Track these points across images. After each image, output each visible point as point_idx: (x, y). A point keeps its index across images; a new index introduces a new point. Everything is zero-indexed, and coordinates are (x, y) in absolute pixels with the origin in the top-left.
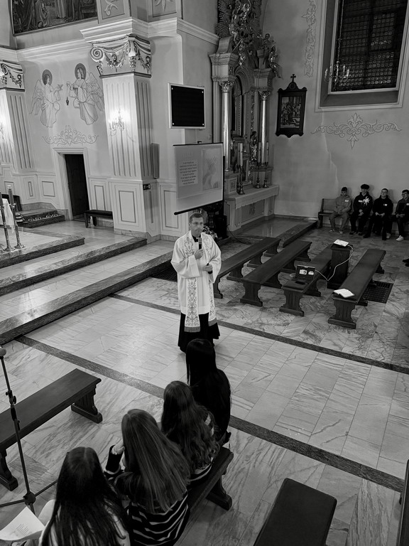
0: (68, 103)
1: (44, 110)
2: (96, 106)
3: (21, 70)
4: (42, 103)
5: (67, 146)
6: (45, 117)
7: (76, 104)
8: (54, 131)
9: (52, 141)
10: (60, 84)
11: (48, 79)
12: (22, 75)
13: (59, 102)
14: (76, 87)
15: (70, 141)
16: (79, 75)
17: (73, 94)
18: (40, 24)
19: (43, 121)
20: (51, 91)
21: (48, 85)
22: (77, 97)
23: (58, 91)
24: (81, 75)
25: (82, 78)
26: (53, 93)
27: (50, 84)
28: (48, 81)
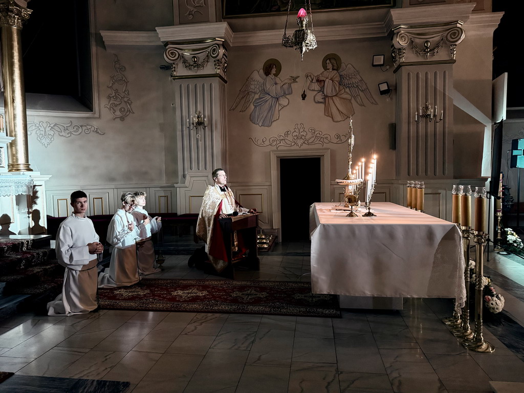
0: (304, 98)
1: (258, 106)
2: (353, 101)
5: (295, 147)
7: (319, 97)
9: (267, 143)
10: (294, 75)
11: (274, 69)
13: (287, 96)
14: (321, 78)
15: (300, 142)
16: (330, 66)
17: (316, 86)
18: (275, 7)
19: (255, 119)
20: (276, 84)
21: (271, 76)
22: (322, 90)
23: (290, 85)
24: (333, 66)
25: (333, 69)
26: (279, 87)
27: (276, 75)
28: (274, 71)
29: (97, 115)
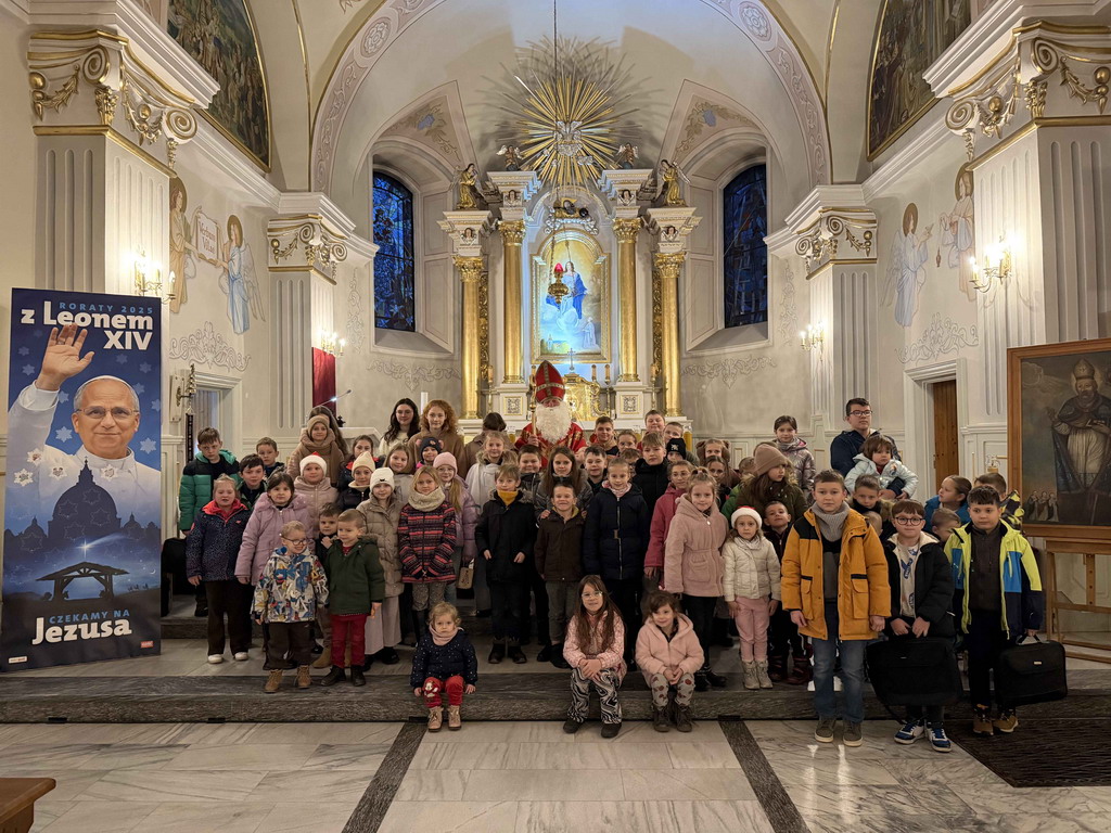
0: (938, 262)
1: (901, 292)
3: (874, 222)
4: (900, 277)
5: (931, 361)
6: (903, 305)
7: (953, 257)
8: (913, 334)
9: (908, 356)
10: (929, 225)
11: (912, 222)
12: (874, 231)
13: (924, 265)
14: (955, 218)
15: (937, 348)
16: (963, 191)
17: (949, 237)
18: (905, 115)
19: (900, 315)
20: (914, 247)
21: (910, 234)
22: (955, 243)
23: (925, 242)
24: (966, 187)
25: (967, 195)
26: (916, 249)
27: (913, 232)
28: (911, 227)
29: (771, 344)
